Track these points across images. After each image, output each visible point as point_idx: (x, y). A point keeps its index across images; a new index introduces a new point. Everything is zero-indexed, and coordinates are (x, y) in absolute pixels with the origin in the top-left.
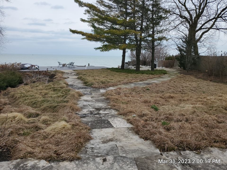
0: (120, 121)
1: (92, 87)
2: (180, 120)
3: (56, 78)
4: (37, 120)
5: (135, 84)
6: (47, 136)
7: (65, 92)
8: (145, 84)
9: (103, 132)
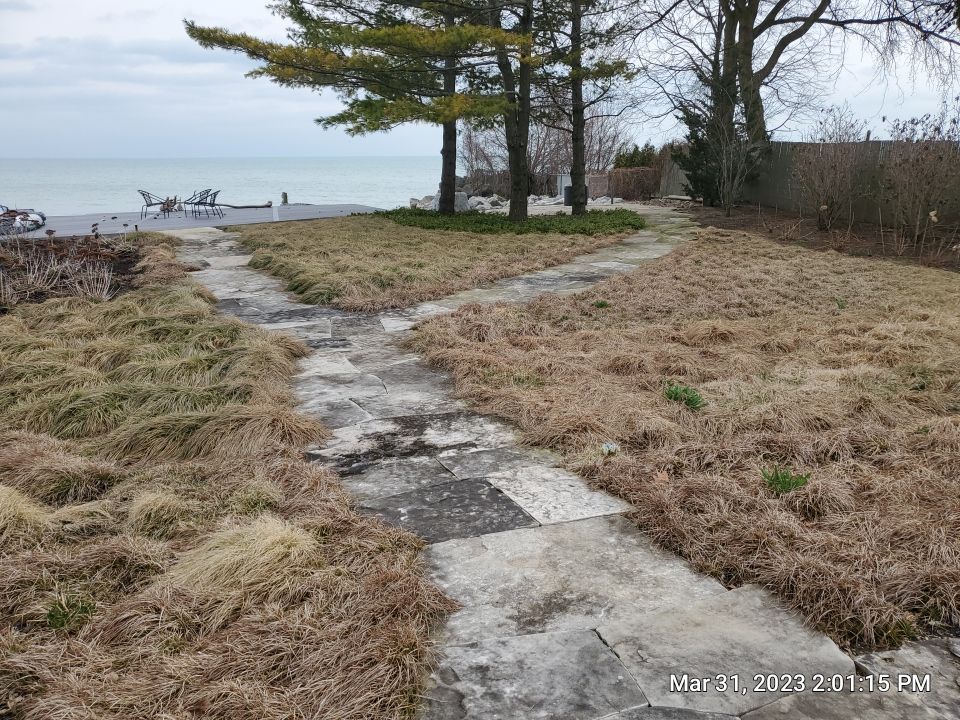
0: (547, 484)
1: (337, 307)
2: (828, 451)
3: (143, 270)
4: (108, 515)
5: (529, 281)
6: (197, 619)
7: (213, 339)
8: (571, 279)
9: (497, 557)
